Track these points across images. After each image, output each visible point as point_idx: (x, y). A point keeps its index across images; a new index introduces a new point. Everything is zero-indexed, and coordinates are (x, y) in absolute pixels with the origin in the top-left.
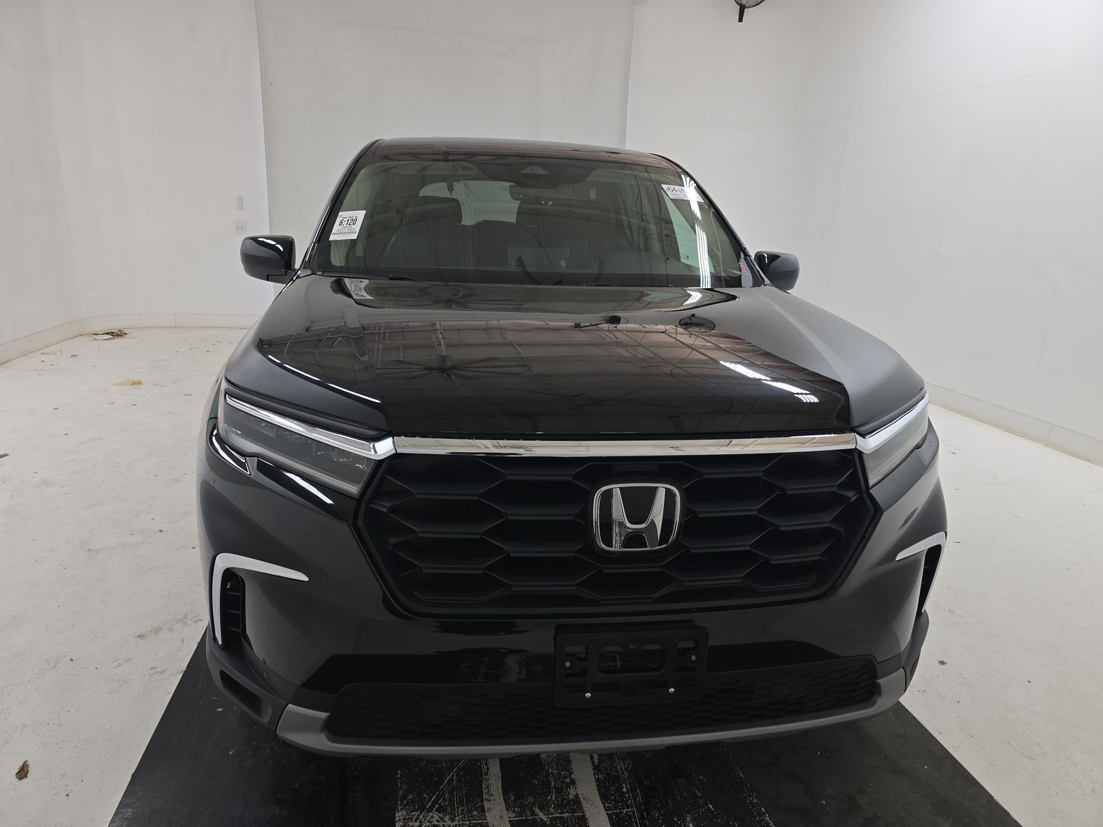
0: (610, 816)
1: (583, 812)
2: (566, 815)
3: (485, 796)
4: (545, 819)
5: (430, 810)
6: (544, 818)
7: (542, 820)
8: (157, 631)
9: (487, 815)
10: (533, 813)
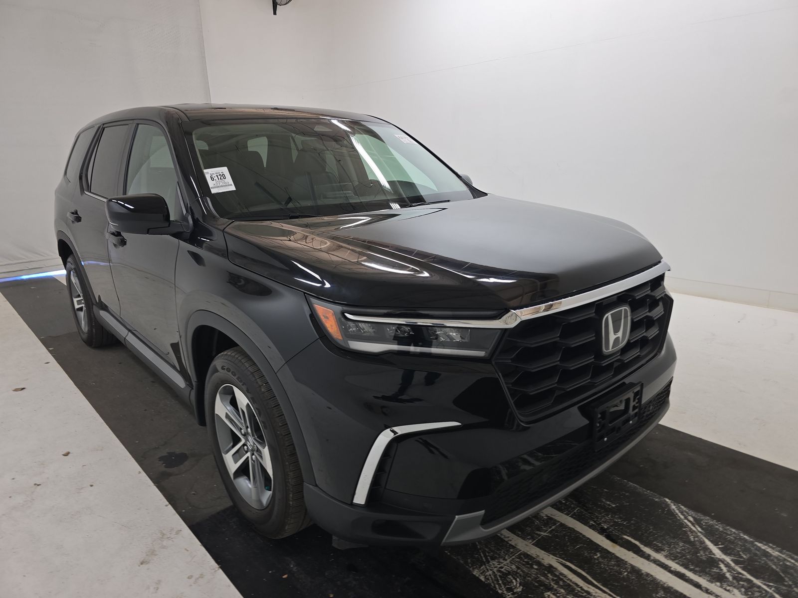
0: (571, 517)
1: (559, 522)
2: (553, 527)
3: (506, 539)
4: (547, 534)
5: (489, 562)
6: (545, 534)
7: (546, 536)
8: (153, 553)
9: (518, 548)
10: (539, 535)
